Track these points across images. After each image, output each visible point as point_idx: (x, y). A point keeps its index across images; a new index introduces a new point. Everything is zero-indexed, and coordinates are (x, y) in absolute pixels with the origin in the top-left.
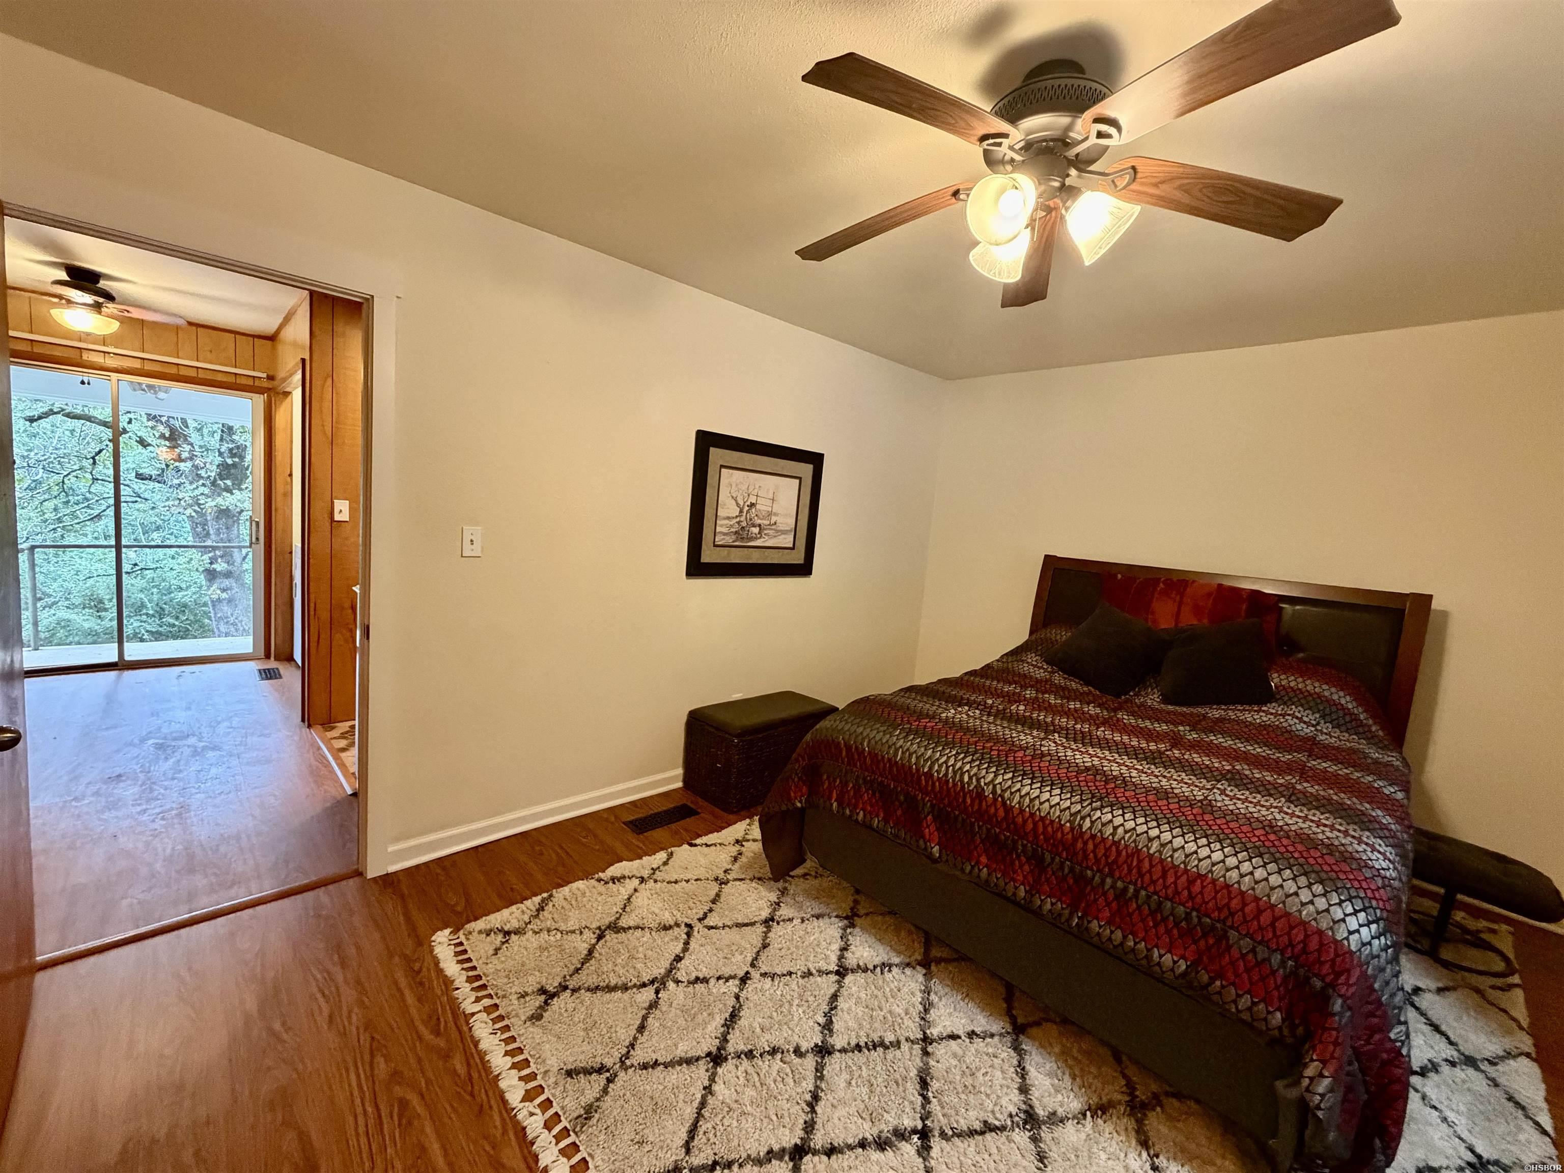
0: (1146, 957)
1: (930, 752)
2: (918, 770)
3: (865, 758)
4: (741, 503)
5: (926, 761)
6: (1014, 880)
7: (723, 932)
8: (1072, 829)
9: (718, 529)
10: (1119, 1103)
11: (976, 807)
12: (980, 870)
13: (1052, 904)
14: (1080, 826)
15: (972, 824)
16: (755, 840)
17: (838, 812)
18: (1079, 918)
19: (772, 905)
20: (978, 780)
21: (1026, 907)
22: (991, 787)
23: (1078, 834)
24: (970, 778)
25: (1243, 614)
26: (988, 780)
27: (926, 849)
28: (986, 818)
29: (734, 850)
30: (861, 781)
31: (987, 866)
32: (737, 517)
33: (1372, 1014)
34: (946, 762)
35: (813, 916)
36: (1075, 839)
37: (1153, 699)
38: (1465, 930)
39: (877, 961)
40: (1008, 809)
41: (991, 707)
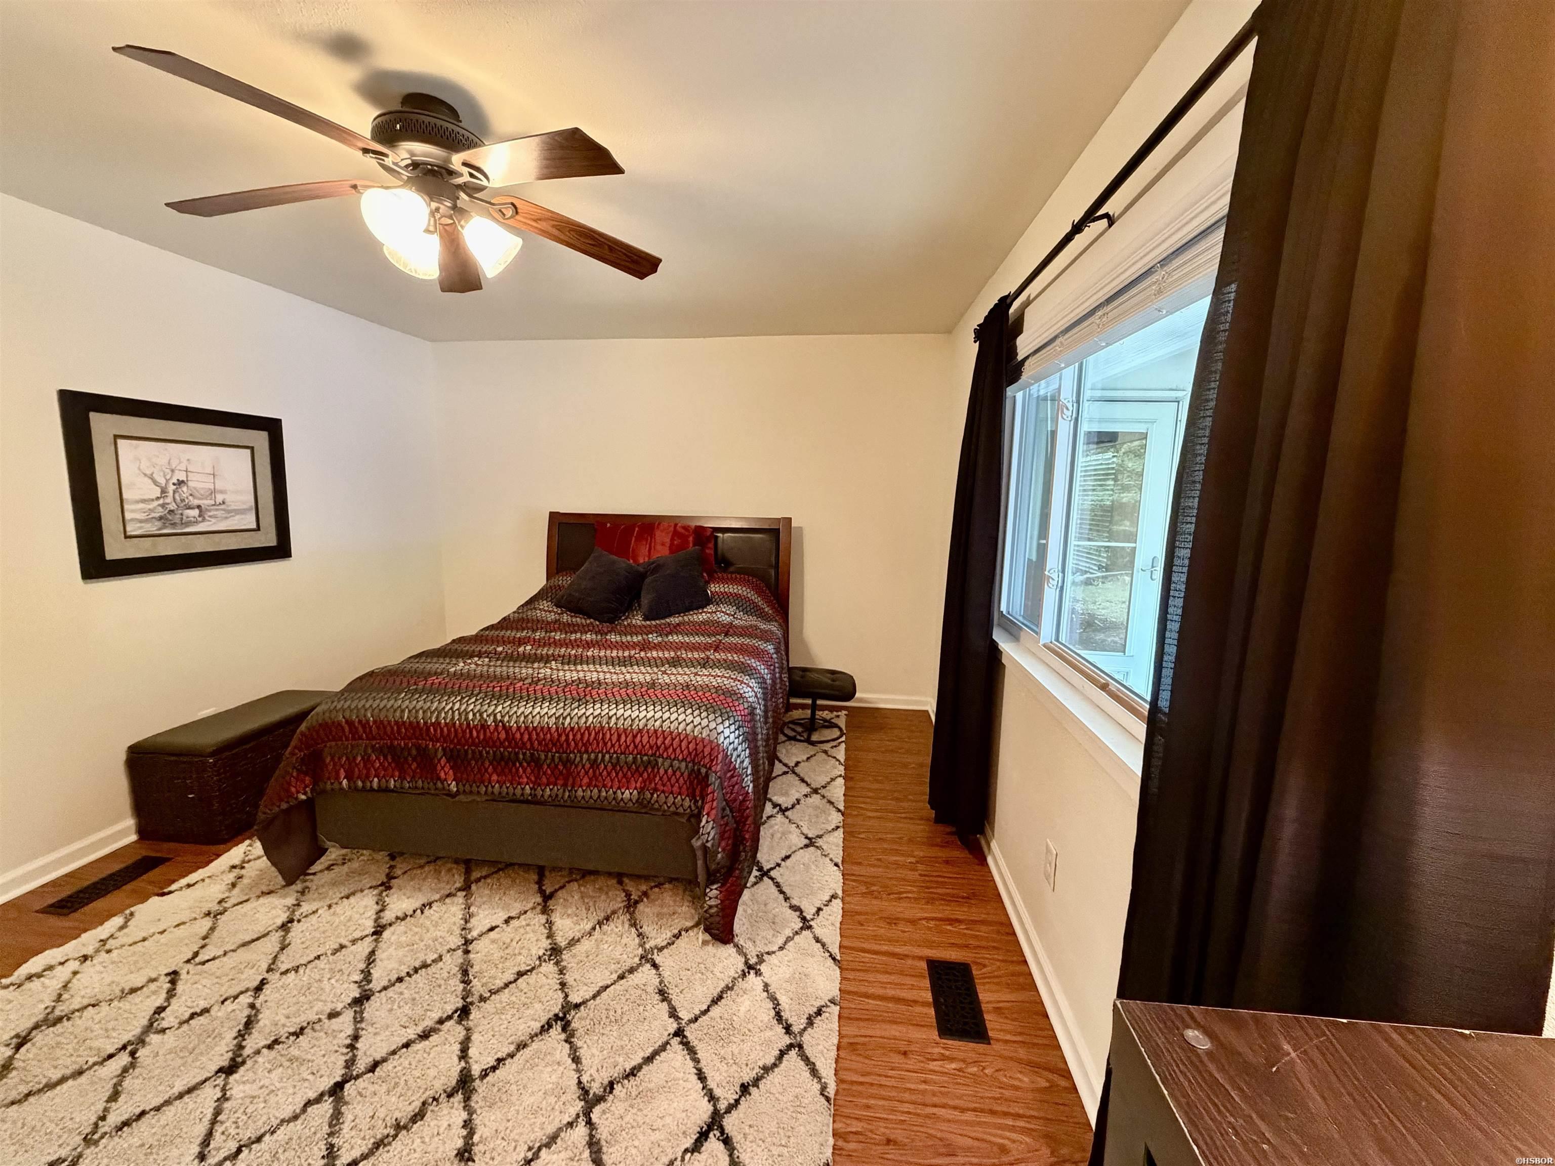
0: (614, 799)
1: (436, 704)
2: (425, 723)
3: (371, 728)
4: (162, 481)
5: (432, 713)
6: (519, 784)
7: (225, 959)
8: (557, 728)
9: (128, 516)
10: (620, 908)
11: (482, 737)
12: (493, 787)
13: (551, 790)
14: (563, 724)
15: (481, 752)
16: (259, 858)
17: (350, 787)
18: (569, 791)
19: (289, 908)
20: (481, 715)
21: (534, 801)
22: (492, 718)
23: (562, 731)
24: (474, 715)
25: (691, 545)
26: (490, 711)
27: (444, 788)
28: (491, 743)
29: (231, 877)
30: (370, 751)
31: (498, 782)
32: (158, 498)
33: (732, 776)
34: (451, 708)
35: (342, 898)
36: (560, 735)
37: (638, 620)
38: (825, 720)
39: (418, 904)
40: (507, 729)
41: (501, 653)
